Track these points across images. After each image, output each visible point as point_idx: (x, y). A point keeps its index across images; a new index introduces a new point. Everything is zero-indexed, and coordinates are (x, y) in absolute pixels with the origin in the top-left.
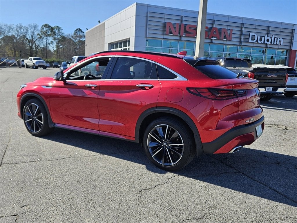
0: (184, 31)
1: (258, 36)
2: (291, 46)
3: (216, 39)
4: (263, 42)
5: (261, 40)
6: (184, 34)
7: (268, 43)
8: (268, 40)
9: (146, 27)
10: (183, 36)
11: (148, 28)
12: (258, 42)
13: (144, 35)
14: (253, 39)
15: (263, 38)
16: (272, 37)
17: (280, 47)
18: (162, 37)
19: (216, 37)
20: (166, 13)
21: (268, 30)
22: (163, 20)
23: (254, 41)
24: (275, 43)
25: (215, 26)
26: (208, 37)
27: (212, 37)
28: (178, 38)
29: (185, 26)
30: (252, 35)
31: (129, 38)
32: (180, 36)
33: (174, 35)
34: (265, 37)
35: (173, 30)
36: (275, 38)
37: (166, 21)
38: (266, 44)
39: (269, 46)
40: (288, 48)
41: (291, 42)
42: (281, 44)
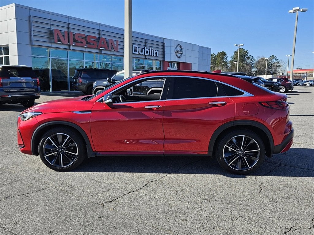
0: (74, 40)
1: (139, 48)
2: (163, 58)
3: (104, 49)
4: (143, 54)
5: (142, 52)
6: (74, 43)
7: (147, 54)
8: (147, 52)
9: (30, 33)
10: (72, 45)
11: (33, 34)
12: (139, 53)
13: (28, 43)
14: (136, 51)
15: (143, 49)
16: (150, 49)
17: (156, 58)
18: (49, 45)
19: (105, 48)
20: (51, 19)
21: (146, 43)
22: (49, 27)
23: (137, 53)
24: (153, 55)
25: (102, 37)
26: (97, 47)
27: (101, 48)
28: (66, 47)
29: (74, 35)
30: (134, 47)
31: (8, 45)
32: (69, 45)
33: (63, 44)
34: (144, 49)
35: (62, 38)
36: (152, 50)
37: (53, 27)
38: (146, 55)
39: (148, 57)
40: (161, 59)
41: (163, 53)
42: (156, 56)
